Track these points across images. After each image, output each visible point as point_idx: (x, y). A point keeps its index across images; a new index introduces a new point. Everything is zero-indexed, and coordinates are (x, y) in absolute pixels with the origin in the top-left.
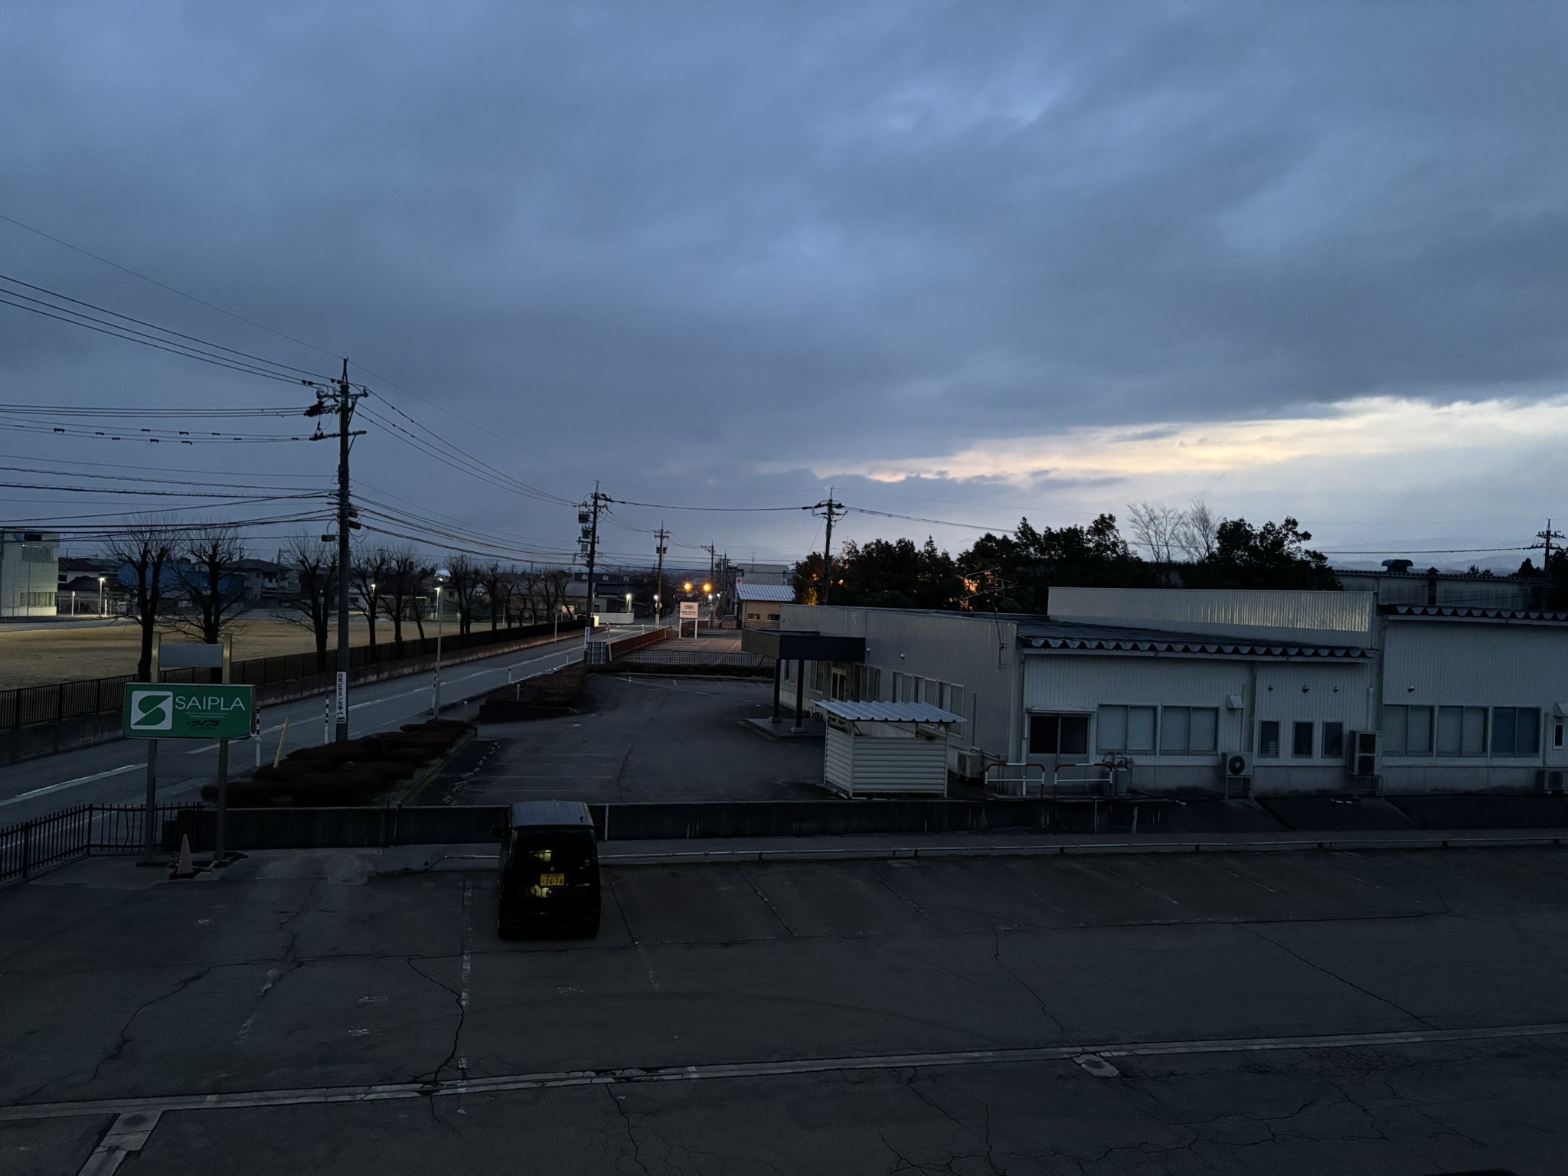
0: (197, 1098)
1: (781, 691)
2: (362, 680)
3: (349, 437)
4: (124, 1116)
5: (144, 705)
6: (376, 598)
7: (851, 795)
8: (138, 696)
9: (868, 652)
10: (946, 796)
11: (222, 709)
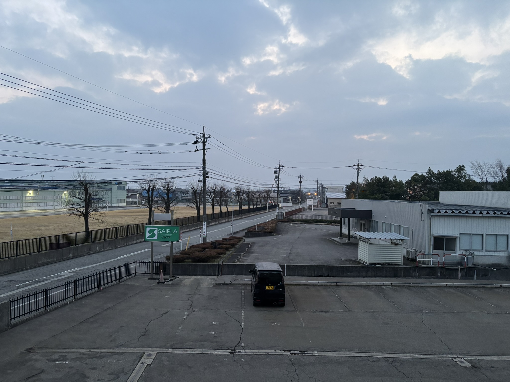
0: (166, 349)
1: (342, 228)
2: (210, 224)
3: (206, 150)
4: (146, 354)
5: (150, 231)
6: (214, 199)
7: (368, 264)
8: (148, 229)
9: (373, 215)
11: (171, 233)
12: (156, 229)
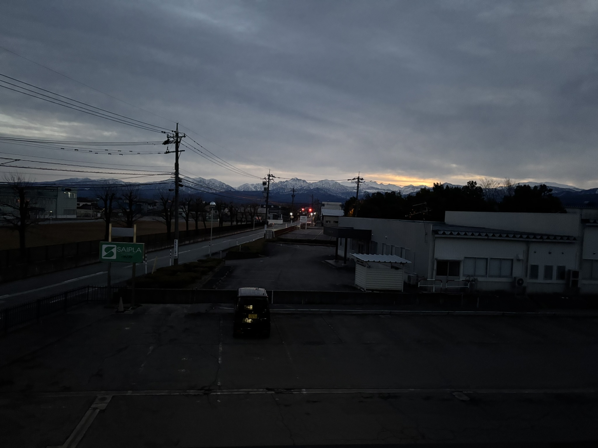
0: (125, 392)
1: (338, 250)
2: (183, 243)
3: (179, 152)
4: (99, 397)
5: (107, 250)
6: (188, 213)
7: (365, 290)
8: (104, 247)
9: (373, 235)
10: (402, 291)
11: (133, 252)
12: (114, 247)
